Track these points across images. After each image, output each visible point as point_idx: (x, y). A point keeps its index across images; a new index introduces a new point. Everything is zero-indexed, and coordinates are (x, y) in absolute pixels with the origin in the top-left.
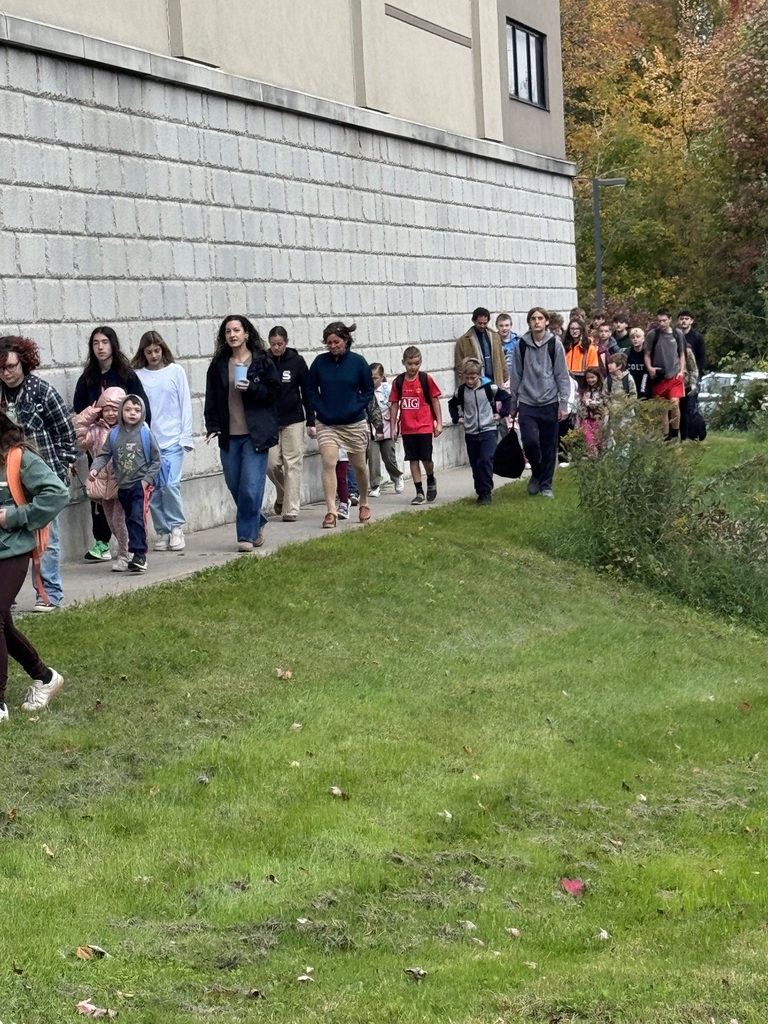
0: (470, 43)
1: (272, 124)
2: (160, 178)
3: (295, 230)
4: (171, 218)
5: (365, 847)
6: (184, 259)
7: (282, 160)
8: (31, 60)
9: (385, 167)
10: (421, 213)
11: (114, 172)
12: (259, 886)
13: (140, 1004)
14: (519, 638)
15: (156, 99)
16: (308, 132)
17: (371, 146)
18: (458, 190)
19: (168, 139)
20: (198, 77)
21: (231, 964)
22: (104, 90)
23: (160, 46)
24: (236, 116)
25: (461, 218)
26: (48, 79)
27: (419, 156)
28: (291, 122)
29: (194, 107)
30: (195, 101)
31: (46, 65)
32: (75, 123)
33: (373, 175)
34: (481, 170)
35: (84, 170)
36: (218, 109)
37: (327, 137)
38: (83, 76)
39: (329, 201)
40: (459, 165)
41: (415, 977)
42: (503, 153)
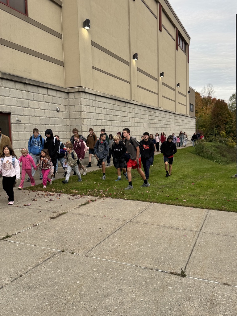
0: (186, 106)
1: (167, 113)
2: (157, 118)
3: (169, 123)
4: (157, 122)
5: (173, 179)
6: (158, 126)
7: (168, 117)
8: (145, 108)
9: (177, 117)
10: (181, 122)
11: (152, 118)
12: (163, 182)
13: (152, 192)
14: (188, 161)
15: (156, 111)
16: (170, 114)
17: (176, 115)
18: (184, 119)
19: (157, 115)
20: (160, 109)
21: (160, 189)
22: (152, 110)
23: (157, 106)
24: (164, 113)
25: (185, 122)
26: (147, 109)
27: (181, 116)
28: (169, 113)
29: (160, 112)
30: (160, 111)
31: (146, 108)
32: (149, 113)
33: (176, 118)
34: (187, 118)
35: (150, 117)
36: (162, 112)
37: (172, 114)
38: (150, 109)
39: (172, 120)
40: (185, 117)
41: (178, 191)
42: (189, 116)
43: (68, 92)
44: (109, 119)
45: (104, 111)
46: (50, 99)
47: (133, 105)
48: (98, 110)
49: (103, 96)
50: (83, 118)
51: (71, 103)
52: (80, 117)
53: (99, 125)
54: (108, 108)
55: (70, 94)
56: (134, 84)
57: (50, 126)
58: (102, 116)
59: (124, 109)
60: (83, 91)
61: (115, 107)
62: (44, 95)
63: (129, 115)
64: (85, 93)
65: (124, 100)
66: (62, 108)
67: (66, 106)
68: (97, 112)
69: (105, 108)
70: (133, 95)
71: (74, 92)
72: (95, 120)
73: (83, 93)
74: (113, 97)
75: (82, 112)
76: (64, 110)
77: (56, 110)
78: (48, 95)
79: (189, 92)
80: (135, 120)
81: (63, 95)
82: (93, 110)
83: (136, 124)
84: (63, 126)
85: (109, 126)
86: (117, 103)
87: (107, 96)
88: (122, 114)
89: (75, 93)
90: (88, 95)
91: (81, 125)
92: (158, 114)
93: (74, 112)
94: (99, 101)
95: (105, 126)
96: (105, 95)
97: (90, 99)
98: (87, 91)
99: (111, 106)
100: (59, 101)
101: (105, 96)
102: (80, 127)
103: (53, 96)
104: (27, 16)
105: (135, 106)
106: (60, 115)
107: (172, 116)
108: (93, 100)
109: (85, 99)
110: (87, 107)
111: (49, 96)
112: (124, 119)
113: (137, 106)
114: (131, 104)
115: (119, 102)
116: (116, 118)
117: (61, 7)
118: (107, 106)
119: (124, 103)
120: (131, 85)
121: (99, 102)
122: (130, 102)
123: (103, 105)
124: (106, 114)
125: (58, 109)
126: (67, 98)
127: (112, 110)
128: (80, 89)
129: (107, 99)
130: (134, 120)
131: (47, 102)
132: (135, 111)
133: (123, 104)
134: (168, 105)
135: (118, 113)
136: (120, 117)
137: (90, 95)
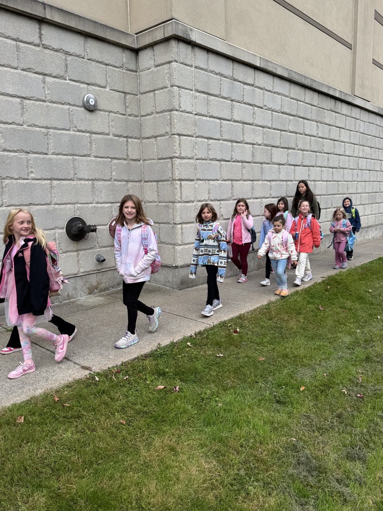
43: (136, 46)
44: (278, 144)
45: (263, 117)
46: (53, 61)
47: (358, 110)
48: (241, 112)
49: (262, 66)
50: (179, 135)
51: (145, 85)
52: (168, 130)
53: (243, 162)
54: (278, 108)
55: (141, 54)
56: (365, 54)
57: (50, 159)
58: (254, 131)
59: (329, 117)
60: (180, 34)
61: (303, 109)
62: (22, 45)
63: (345, 136)
64: (189, 48)
65: (331, 93)
66: (108, 100)
67: (128, 97)
68: (236, 118)
69: (269, 109)
70: (357, 81)
71: (152, 46)
72: (230, 144)
73: (183, 47)
74: (296, 78)
75: (175, 112)
76: (117, 106)
77: (81, 104)
78: (46, 47)
80: (359, 151)
81: (124, 57)
82: (220, 108)
83: (363, 163)
84: (115, 161)
85: (280, 164)
86: (309, 96)
87: (274, 71)
88: (323, 131)
89: (156, 48)
90: (201, 55)
91: (171, 158)
93: (152, 113)
94: (247, 82)
95: (264, 165)
96: (270, 64)
97: (212, 72)
98: (195, 37)
99: (289, 106)
100: (97, 73)
101: (270, 69)
102: (170, 165)
103: (67, 53)
105: (363, 112)
106: (98, 122)
108: (222, 75)
109: (191, 66)
110: (196, 97)
111: (47, 51)
112: (328, 145)
113: (367, 113)
114: (350, 107)
115: (316, 95)
116: (302, 142)
118: (276, 102)
119: (333, 101)
120: (354, 54)
121: (246, 86)
122: (350, 100)
123: (258, 97)
124: (270, 125)
125: (88, 102)
126: (133, 67)
127: (291, 118)
128: (170, 28)
129: (277, 81)
130: (356, 151)
131: (38, 70)
132: (362, 127)
133: (330, 104)
135: (311, 128)
136: (315, 140)
137: (213, 58)
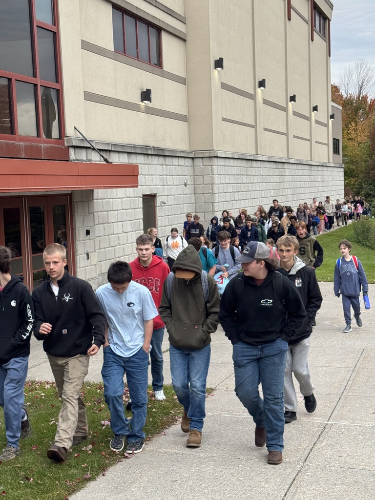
0: (327, 145)
1: (300, 167)
2: (286, 178)
3: (303, 184)
7: (301, 173)
10: (320, 179)
11: (282, 179)
16: (304, 167)
17: (313, 168)
18: (325, 173)
19: (287, 172)
20: (291, 161)
22: (280, 166)
23: (286, 157)
24: (295, 166)
25: (326, 178)
26: (274, 165)
27: (320, 168)
28: (302, 165)
32: (277, 172)
33: (313, 173)
34: (329, 169)
36: (293, 165)
37: (307, 167)
38: (278, 163)
39: (307, 179)
40: (325, 169)
42: (333, 165)
43: (194, 157)
44: (236, 191)
45: (231, 179)
46: (180, 170)
47: (259, 163)
48: (227, 179)
49: (231, 157)
50: (215, 193)
51: (198, 172)
52: (211, 191)
53: (228, 201)
54: (235, 173)
55: (195, 159)
56: (260, 128)
58: (230, 186)
59: (250, 171)
60: (216, 156)
61: (242, 171)
62: (176, 166)
63: (256, 179)
65: (250, 158)
66: (188, 180)
67: (192, 177)
68: (226, 182)
69: (233, 175)
70: (258, 146)
71: (202, 158)
73: (216, 159)
74: (240, 157)
75: (214, 185)
76: (190, 182)
77: (184, 184)
78: (179, 165)
79: (332, 117)
81: (189, 162)
83: (263, 194)
84: (190, 205)
86: (244, 163)
87: (235, 157)
88: (248, 179)
89: (204, 159)
90: (219, 160)
91: (213, 203)
92: (288, 170)
93: (202, 184)
94: (228, 165)
95: (233, 202)
96: (234, 155)
97: (220, 165)
98: (219, 155)
99: (238, 171)
100: (187, 170)
103: (182, 166)
104: (162, 69)
106: (188, 190)
107: (306, 170)
109: (217, 165)
110: (218, 177)
111: (179, 167)
112: (250, 187)
113: (263, 162)
114: (256, 162)
115: (245, 161)
116: (242, 187)
117: (185, 40)
118: (234, 171)
119: (251, 162)
120: (256, 130)
121: (228, 167)
122: (256, 158)
123: (231, 170)
124: (234, 182)
125: (186, 183)
126: (192, 165)
127: (239, 176)
129: (236, 161)
130: (260, 187)
131: (178, 174)
132: (262, 171)
133: (249, 163)
134: (300, 152)
135: (244, 179)
136: (246, 185)
137: (221, 160)
